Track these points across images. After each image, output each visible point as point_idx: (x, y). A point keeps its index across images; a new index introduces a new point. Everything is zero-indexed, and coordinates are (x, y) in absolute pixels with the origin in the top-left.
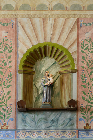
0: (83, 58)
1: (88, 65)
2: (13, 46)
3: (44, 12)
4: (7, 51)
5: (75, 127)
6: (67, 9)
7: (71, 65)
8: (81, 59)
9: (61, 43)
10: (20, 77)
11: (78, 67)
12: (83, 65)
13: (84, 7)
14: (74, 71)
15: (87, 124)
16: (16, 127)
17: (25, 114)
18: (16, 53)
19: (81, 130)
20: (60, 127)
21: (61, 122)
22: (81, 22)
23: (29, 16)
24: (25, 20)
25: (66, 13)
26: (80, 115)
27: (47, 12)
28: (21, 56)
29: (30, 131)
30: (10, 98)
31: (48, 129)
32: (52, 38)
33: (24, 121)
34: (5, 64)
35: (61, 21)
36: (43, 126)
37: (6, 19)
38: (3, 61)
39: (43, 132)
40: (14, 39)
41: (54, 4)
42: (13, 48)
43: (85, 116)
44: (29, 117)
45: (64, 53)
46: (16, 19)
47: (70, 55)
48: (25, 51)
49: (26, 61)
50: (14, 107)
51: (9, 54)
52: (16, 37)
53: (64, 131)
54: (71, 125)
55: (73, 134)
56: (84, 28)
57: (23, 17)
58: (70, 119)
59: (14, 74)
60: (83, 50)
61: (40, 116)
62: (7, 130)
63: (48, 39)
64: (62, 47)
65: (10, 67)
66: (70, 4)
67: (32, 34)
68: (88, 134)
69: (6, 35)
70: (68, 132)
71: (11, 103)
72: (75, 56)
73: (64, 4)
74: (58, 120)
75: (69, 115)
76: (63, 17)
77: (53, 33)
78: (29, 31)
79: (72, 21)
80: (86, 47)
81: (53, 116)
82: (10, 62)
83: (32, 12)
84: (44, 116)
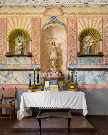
0: (105, 35)
1: (107, 37)
3: (88, 15)
4: (73, 31)
5: (102, 63)
6: (98, 14)
7: (100, 38)
8: (104, 35)
9: (95, 28)
10: (78, 42)
11: (103, 38)
12: (105, 38)
13: (105, 13)
14: (101, 40)
15: (107, 62)
16: (77, 63)
18: (77, 32)
19: (104, 65)
20: (95, 63)
21: (95, 61)
22: (104, 19)
23: (82, 17)
24: (80, 19)
25: (97, 16)
26: (104, 58)
27: (89, 15)
28: (79, 34)
29: (83, 65)
30: (74, 51)
31: (90, 64)
32: (91, 26)
33: (80, 60)
34: (72, 37)
35: (95, 19)
36: (88, 63)
37: (72, 18)
38: (71, 36)
39: (88, 65)
41: (92, 12)
42: (75, 30)
43: (106, 59)
44: (82, 59)
45: (97, 33)
46: (76, 18)
47: (99, 33)
48: (80, 32)
49: (81, 36)
50: (76, 54)
51: (74, 33)
52: (77, 26)
53: (97, 65)
54: (100, 62)
55: (101, 66)
56: (105, 22)
57: (79, 17)
58: (100, 60)
59: (76, 41)
62: (73, 64)
63: (90, 27)
64: (96, 30)
65: (74, 38)
66: (99, 12)
67: (83, 25)
68: (107, 66)
69: (72, 25)
70: (99, 65)
72: (101, 34)
73: (97, 12)
74: (94, 60)
75: (99, 58)
76: (96, 18)
77: (92, 24)
78: (82, 23)
79: (100, 19)
80: (106, 30)
81: (92, 58)
82: (74, 36)
83: (83, 15)
84: (88, 59)
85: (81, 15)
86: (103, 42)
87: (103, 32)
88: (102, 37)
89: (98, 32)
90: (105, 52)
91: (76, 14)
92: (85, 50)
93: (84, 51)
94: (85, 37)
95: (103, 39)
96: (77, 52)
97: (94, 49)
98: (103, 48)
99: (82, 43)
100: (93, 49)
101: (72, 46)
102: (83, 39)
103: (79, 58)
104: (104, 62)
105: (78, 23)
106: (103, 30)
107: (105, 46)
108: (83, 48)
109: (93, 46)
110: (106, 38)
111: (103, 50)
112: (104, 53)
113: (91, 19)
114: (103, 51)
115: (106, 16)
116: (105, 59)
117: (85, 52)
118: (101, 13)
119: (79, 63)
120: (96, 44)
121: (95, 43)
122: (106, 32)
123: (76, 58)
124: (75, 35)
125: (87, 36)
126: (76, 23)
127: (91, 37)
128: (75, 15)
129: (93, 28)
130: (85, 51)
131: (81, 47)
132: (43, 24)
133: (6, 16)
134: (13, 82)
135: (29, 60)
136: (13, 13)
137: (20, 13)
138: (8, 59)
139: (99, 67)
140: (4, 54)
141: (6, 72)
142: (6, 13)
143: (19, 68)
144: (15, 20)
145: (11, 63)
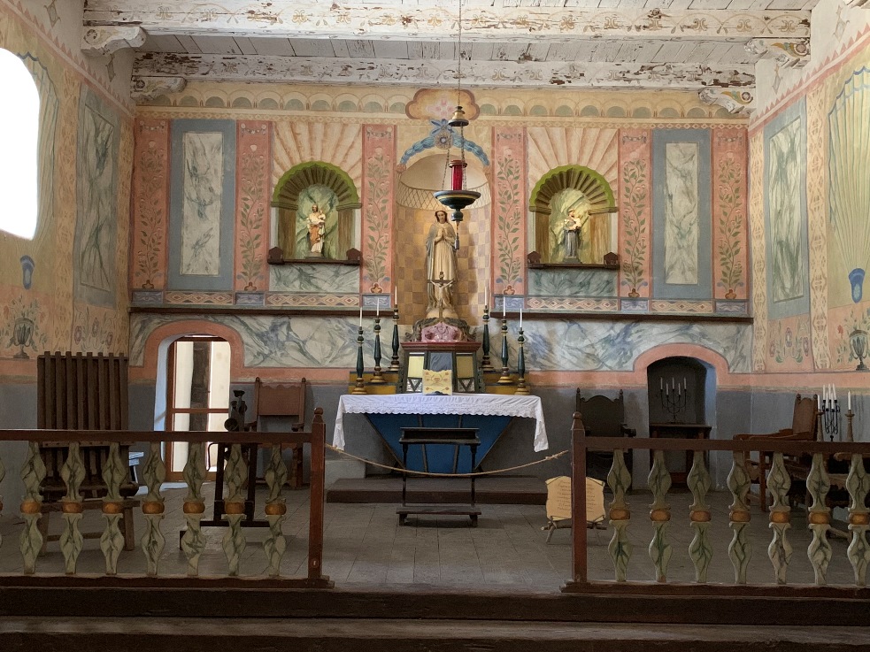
0: (628, 190)
1: (634, 200)
2: (521, 170)
3: (567, 119)
4: (511, 177)
5: (615, 295)
6: (602, 115)
7: (609, 201)
8: (623, 191)
9: (593, 167)
10: (532, 216)
11: (619, 203)
12: (628, 200)
13: (629, 113)
14: (613, 210)
15: (634, 290)
16: (526, 290)
17: (540, 273)
18: (525, 181)
19: (625, 299)
20: (593, 294)
21: (593, 286)
22: (624, 134)
23: (544, 124)
24: (538, 130)
25: (602, 120)
26: (623, 276)
27: (571, 119)
28: (532, 185)
29: (547, 298)
30: (516, 247)
31: (574, 296)
32: (579, 160)
33: (538, 283)
34: (509, 197)
35: (593, 133)
36: (567, 292)
37: (509, 129)
38: (506, 193)
39: (567, 301)
40: (521, 158)
41: (582, 106)
42: (521, 173)
43: (631, 278)
44: (546, 277)
45: (598, 182)
46: (525, 128)
47: (607, 184)
48: (539, 178)
49: (540, 193)
50: (522, 261)
51: (514, 182)
52: (525, 155)
53: (598, 299)
54: (609, 291)
55: (612, 304)
56: (627, 145)
57: (534, 126)
58: (608, 282)
59: (522, 212)
60: (627, 178)
61: (563, 276)
62: (513, 296)
63: (574, 161)
64: (595, 172)
65: (517, 201)
66: (608, 107)
67: (549, 152)
68: (635, 305)
69: (509, 152)
70: (605, 302)
71: (519, 256)
72: (614, 188)
73: (598, 107)
74: (589, 283)
75: (605, 276)
76: (597, 127)
77: (581, 152)
78: (544, 146)
79: (609, 134)
80: (631, 173)
81: (581, 276)
82: (517, 194)
83: (549, 119)
84: (567, 277)
85: (540, 119)
86: (622, 216)
87: (622, 180)
88: (616, 197)
89: (602, 178)
90: (628, 251)
91: (525, 114)
92: (556, 241)
93: (552, 245)
94: (557, 195)
95: (622, 205)
96: (526, 250)
97: (592, 239)
98: (622, 239)
99: (544, 216)
100: (585, 238)
101: (507, 230)
102: (551, 202)
103: (532, 275)
104: (626, 292)
105: (532, 149)
106: (622, 175)
107: (629, 233)
108: (550, 233)
109: (585, 229)
110: (633, 204)
111: (622, 246)
112: (626, 259)
113: (577, 134)
114: (623, 249)
115: (634, 120)
116: (629, 280)
117: (556, 250)
118: (615, 112)
119: (532, 291)
120: (599, 221)
121: (595, 218)
122: (633, 180)
123: (521, 273)
124: (520, 188)
125: (565, 192)
126: (525, 147)
127: (580, 194)
128: (520, 118)
129: (583, 164)
130: (557, 246)
131: (543, 232)
132: (404, 145)
133: (267, 114)
134: (293, 359)
135: (351, 280)
136: (295, 104)
137: (320, 106)
138: (273, 273)
139: (605, 308)
140: (260, 253)
141: (266, 322)
142: (267, 104)
143: (312, 304)
144: (302, 129)
145: (287, 287)
